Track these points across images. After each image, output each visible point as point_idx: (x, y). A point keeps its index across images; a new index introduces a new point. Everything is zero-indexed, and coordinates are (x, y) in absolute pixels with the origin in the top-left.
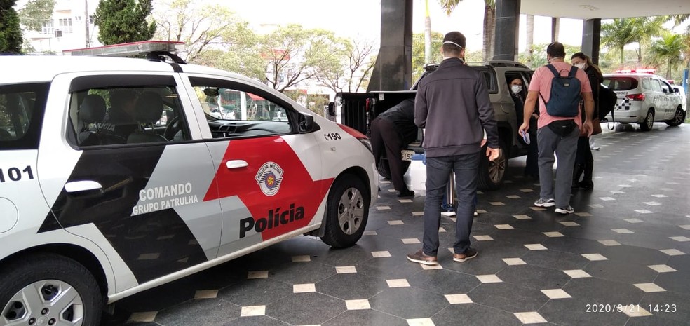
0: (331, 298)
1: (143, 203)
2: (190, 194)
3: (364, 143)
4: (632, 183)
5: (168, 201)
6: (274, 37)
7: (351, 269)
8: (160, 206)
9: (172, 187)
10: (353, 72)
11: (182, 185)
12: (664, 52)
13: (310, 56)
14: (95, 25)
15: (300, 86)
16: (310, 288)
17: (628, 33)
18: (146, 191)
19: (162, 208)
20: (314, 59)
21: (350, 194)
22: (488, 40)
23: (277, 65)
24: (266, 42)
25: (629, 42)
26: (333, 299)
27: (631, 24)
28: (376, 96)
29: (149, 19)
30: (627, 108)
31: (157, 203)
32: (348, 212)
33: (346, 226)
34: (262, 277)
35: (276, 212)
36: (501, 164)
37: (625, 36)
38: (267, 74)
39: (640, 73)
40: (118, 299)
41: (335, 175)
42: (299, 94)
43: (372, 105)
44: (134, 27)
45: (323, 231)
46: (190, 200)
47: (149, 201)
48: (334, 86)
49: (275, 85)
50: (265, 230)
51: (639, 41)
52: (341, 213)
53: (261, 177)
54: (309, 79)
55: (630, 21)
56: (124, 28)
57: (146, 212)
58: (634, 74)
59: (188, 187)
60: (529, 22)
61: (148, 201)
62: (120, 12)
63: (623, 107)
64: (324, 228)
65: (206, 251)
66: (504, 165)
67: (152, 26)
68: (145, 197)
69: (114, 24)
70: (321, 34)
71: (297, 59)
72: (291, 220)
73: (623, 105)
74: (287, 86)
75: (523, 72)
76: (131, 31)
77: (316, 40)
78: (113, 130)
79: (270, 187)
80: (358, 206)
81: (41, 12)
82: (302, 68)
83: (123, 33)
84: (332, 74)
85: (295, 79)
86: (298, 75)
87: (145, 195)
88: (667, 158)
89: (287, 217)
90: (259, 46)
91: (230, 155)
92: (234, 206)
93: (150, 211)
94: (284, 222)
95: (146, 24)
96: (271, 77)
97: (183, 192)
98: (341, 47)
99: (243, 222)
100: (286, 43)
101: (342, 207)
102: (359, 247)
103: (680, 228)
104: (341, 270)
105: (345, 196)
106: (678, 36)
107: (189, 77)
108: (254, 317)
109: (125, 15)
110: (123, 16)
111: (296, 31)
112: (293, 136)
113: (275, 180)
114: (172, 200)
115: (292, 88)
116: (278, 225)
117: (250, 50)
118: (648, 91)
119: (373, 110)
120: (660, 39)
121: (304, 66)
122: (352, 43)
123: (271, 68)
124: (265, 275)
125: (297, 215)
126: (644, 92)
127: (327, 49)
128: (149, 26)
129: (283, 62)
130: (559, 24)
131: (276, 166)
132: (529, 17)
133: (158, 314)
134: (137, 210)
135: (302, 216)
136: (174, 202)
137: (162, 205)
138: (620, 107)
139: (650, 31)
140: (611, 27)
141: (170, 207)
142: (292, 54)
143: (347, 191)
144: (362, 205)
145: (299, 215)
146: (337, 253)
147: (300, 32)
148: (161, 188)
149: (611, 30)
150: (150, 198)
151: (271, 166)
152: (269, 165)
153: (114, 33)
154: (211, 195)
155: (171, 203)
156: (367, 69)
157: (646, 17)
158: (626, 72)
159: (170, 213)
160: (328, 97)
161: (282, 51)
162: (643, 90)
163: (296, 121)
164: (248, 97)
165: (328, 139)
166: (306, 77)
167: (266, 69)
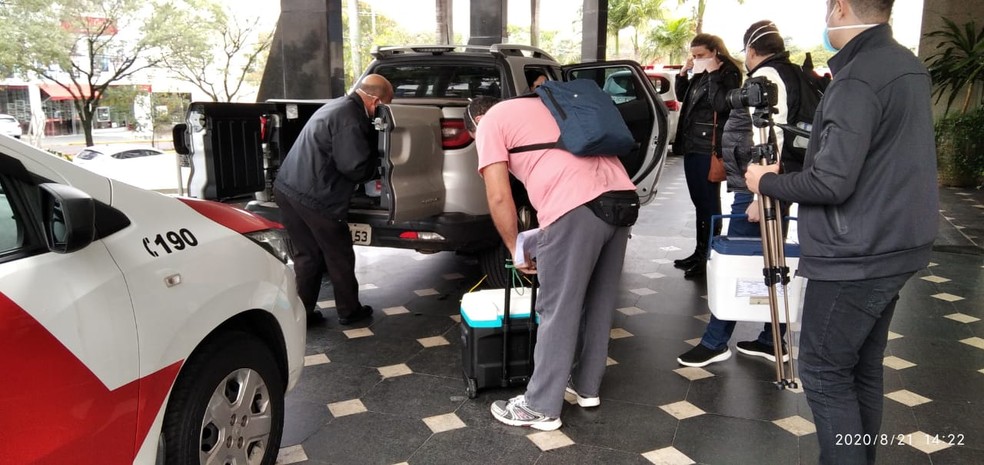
3: (266, 246)
10: (229, 57)
12: (668, 42)
13: (153, 30)
15: (138, 77)
17: (624, 14)
20: (159, 34)
21: (233, 388)
22: (444, 15)
23: (91, 43)
25: (625, 25)
28: (281, 109)
32: (229, 439)
37: (620, 18)
38: (74, 59)
41: (184, 354)
42: (137, 93)
43: (274, 129)
48: (199, 80)
49: (90, 76)
51: (636, 25)
52: (207, 448)
54: (153, 68)
71: (130, 33)
74: (114, 79)
80: (256, 409)
82: (139, 50)
84: (193, 59)
85: (128, 67)
86: (133, 61)
90: (56, 8)
96: (84, 63)
98: (207, 15)
100: (107, 5)
101: (211, 433)
105: (217, 403)
106: (684, 20)
115: (123, 82)
117: (38, 18)
119: (277, 139)
120: (663, 23)
121: (142, 45)
122: (224, 10)
123: (83, 47)
127: (182, 18)
129: (103, 38)
139: (650, 12)
142: (120, 25)
143: (223, 384)
156: (253, 54)
160: (189, 97)
161: (101, 19)
163: (38, 214)
164: (44, 95)
165: (154, 254)
166: (147, 64)
167: (74, 49)
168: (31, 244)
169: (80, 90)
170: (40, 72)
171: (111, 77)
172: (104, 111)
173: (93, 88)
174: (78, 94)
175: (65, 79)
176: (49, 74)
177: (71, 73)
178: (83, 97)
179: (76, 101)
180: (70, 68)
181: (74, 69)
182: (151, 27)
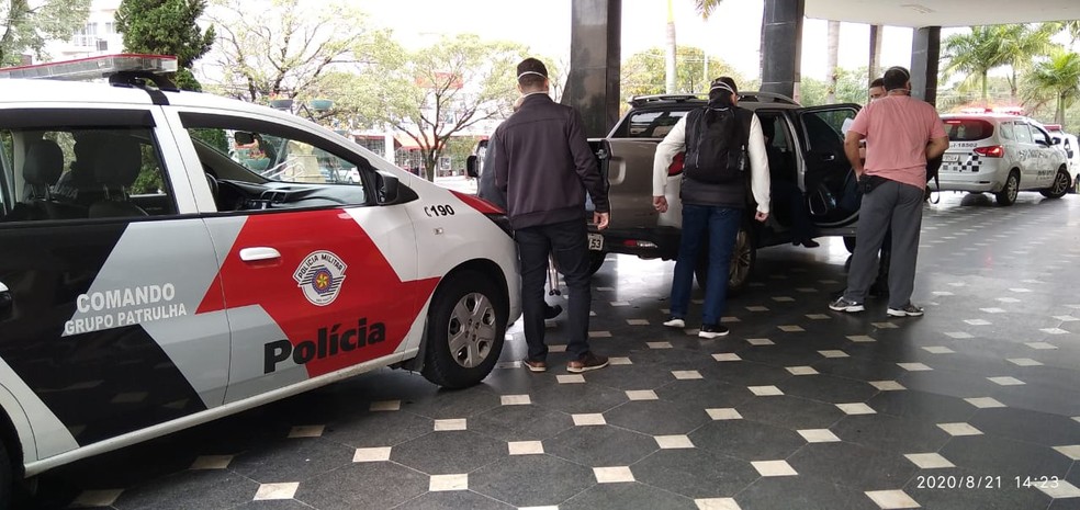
0: (409, 472)
1: (83, 316)
2: (172, 302)
4: (955, 289)
5: (130, 313)
6: (435, 51)
7: (459, 424)
8: (116, 320)
9: (138, 289)
11: (157, 288)
12: (1052, 81)
13: (491, 84)
14: (118, 31)
15: (476, 128)
16: (382, 454)
17: (993, 50)
18: (90, 297)
19: (120, 325)
20: (496, 87)
21: (471, 304)
23: (438, 97)
24: (422, 62)
25: (995, 64)
26: (413, 472)
27: (999, 35)
29: (202, 23)
30: (975, 169)
31: (111, 317)
32: (467, 332)
33: (464, 356)
34: (311, 435)
35: (333, 331)
36: (744, 256)
37: (987, 54)
38: (424, 112)
39: (998, 113)
40: (42, 469)
41: (442, 272)
42: (475, 143)
44: (176, 34)
45: (422, 362)
46: (171, 311)
47: (94, 312)
49: (435, 129)
50: (313, 360)
51: (1012, 63)
52: (453, 333)
53: (304, 276)
54: (490, 119)
55: (998, 31)
56: (161, 35)
57: (90, 330)
58: (989, 115)
59: (169, 290)
60: (831, 31)
61: (92, 313)
62: (155, 11)
63: (969, 167)
64: (422, 357)
65: (203, 393)
66: (749, 258)
67: (208, 32)
68: (88, 306)
69: (146, 30)
70: (508, 49)
71: (472, 87)
72: (362, 344)
73: (969, 163)
74: (455, 130)
75: (787, 111)
76: (172, 40)
77: (500, 58)
78: (75, 196)
79: (319, 290)
80: (486, 321)
81: (71, 12)
82: (478, 102)
83: (160, 44)
85: (468, 118)
86: (473, 113)
87: (89, 302)
88: (1024, 250)
89: (354, 339)
90: (410, 66)
91: (245, 239)
92: (254, 321)
93: (98, 328)
94: (348, 347)
95: (198, 30)
96: (431, 115)
97: (159, 298)
99: (270, 348)
100: (453, 63)
101: (456, 324)
102: (486, 387)
103: (1009, 363)
104: (442, 425)
105: (460, 308)
106: (1074, 56)
107: (179, 113)
108: (275, 501)
109: (163, 16)
110: (159, 17)
111: (469, 44)
112: (368, 210)
113: (330, 279)
114: (138, 312)
115: (463, 132)
116: (336, 352)
117: (395, 75)
118: (1011, 143)
120: (1046, 60)
121: (482, 99)
123: (432, 100)
124: (317, 433)
125: (372, 336)
126: (1003, 143)
128: (203, 33)
129: (449, 92)
130: (881, 35)
131: (332, 256)
132: (832, 23)
133: (122, 494)
134: (72, 328)
135: (382, 338)
136: (142, 315)
137: (120, 320)
138: (964, 168)
139: (1029, 48)
140: (967, 40)
141: (134, 322)
142: (463, 80)
143: (465, 298)
144: (492, 320)
145: (376, 337)
146: (446, 397)
147: (473, 46)
148: (117, 292)
149: (968, 45)
150: (97, 308)
151: (324, 258)
152: (319, 256)
153: (147, 43)
154: (211, 303)
155: (135, 316)
157: (1022, 26)
158: (974, 112)
159: (136, 331)
161: (446, 74)
162: (1002, 140)
163: (374, 186)
164: (397, 144)
165: (430, 215)
166: (486, 115)
167: (424, 102)
168: (370, 202)
169: (426, 140)
170: (395, 125)
171: (453, 128)
172: (447, 160)
173: (437, 139)
174: (424, 144)
175: (415, 130)
176: (402, 125)
177: (420, 125)
178: (428, 146)
179: (423, 150)
180: (420, 121)
181: (423, 121)
182: (492, 81)
